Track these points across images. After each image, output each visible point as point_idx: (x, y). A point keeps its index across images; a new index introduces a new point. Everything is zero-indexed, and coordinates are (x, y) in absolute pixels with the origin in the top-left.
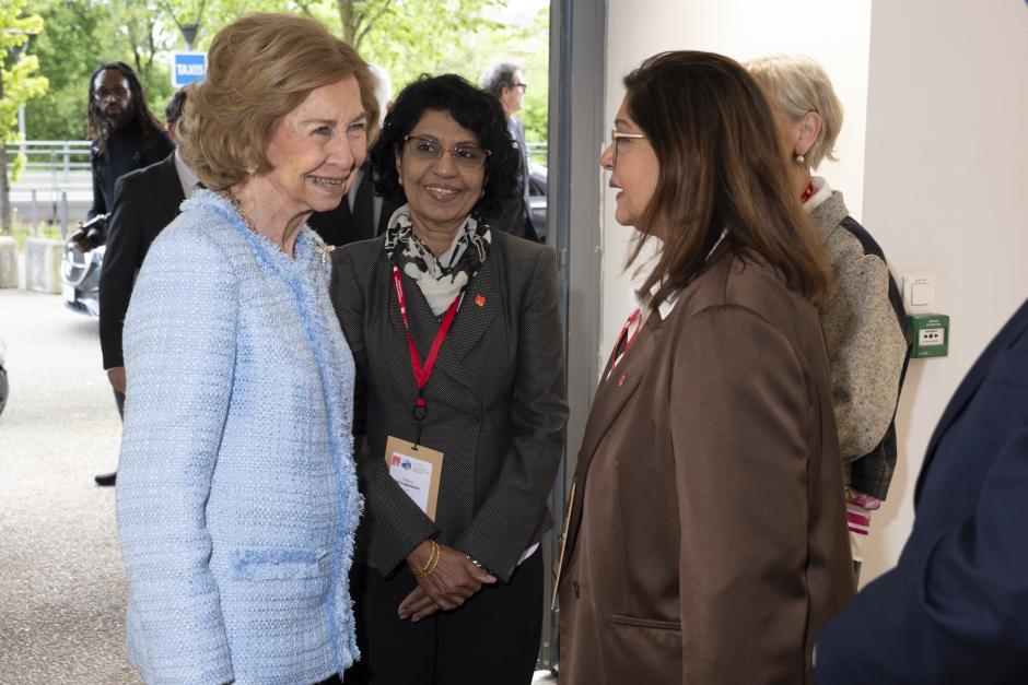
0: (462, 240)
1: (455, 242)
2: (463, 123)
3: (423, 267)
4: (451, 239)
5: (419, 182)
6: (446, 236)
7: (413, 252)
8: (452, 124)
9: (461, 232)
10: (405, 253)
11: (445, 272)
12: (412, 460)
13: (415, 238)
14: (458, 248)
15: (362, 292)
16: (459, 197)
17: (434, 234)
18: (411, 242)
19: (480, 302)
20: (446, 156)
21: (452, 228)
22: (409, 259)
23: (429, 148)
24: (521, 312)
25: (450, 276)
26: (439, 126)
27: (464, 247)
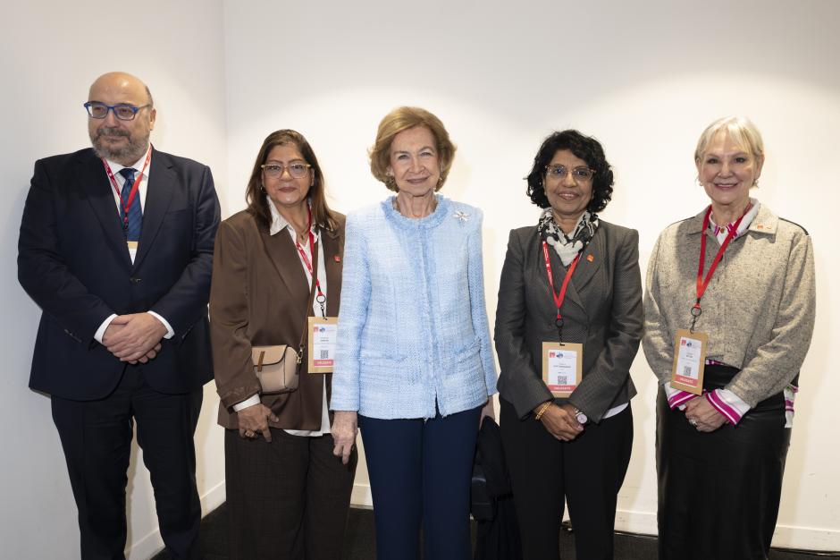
0: (581, 223)
1: (577, 225)
2: (579, 156)
3: (556, 238)
4: (575, 223)
5: (555, 192)
6: (573, 221)
7: (552, 230)
8: (573, 157)
9: (581, 219)
10: (547, 231)
11: (569, 241)
12: (563, 352)
13: (554, 223)
14: (579, 228)
15: (523, 253)
16: (578, 199)
17: (565, 221)
18: (551, 225)
19: (590, 259)
20: (570, 175)
21: (575, 217)
22: (549, 235)
23: (560, 171)
24: (616, 264)
25: (572, 243)
26: (565, 158)
27: (582, 228)
